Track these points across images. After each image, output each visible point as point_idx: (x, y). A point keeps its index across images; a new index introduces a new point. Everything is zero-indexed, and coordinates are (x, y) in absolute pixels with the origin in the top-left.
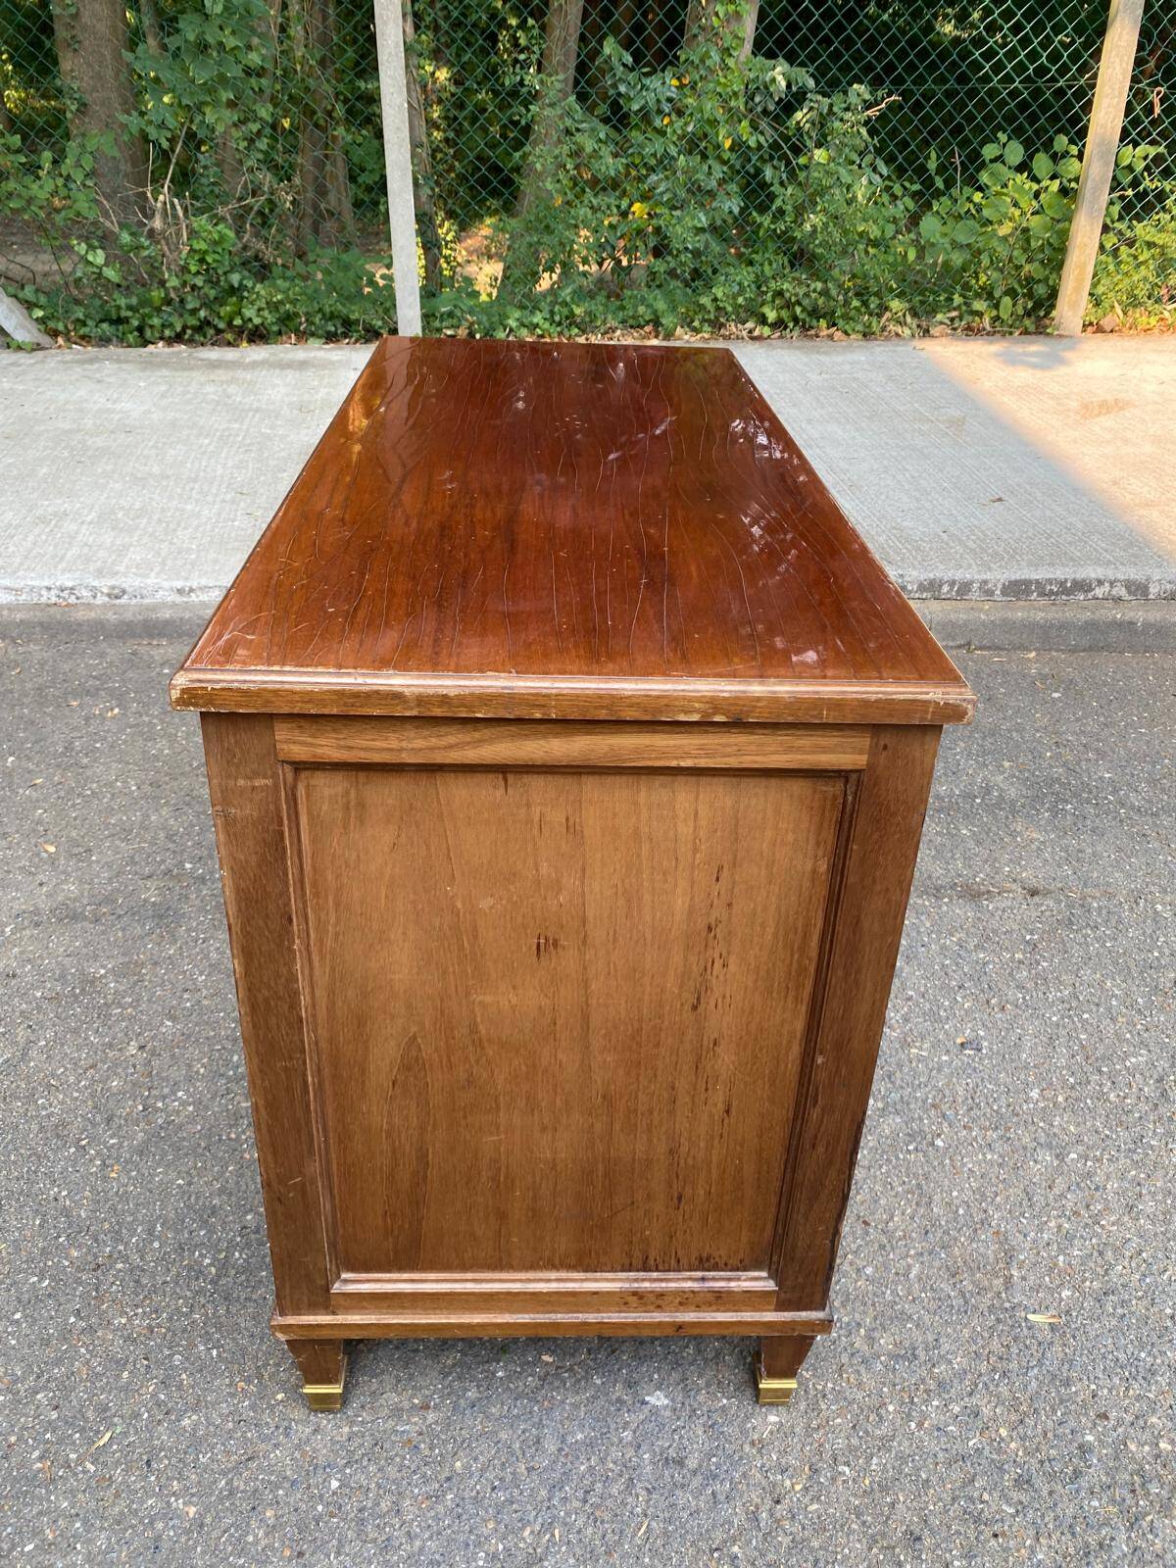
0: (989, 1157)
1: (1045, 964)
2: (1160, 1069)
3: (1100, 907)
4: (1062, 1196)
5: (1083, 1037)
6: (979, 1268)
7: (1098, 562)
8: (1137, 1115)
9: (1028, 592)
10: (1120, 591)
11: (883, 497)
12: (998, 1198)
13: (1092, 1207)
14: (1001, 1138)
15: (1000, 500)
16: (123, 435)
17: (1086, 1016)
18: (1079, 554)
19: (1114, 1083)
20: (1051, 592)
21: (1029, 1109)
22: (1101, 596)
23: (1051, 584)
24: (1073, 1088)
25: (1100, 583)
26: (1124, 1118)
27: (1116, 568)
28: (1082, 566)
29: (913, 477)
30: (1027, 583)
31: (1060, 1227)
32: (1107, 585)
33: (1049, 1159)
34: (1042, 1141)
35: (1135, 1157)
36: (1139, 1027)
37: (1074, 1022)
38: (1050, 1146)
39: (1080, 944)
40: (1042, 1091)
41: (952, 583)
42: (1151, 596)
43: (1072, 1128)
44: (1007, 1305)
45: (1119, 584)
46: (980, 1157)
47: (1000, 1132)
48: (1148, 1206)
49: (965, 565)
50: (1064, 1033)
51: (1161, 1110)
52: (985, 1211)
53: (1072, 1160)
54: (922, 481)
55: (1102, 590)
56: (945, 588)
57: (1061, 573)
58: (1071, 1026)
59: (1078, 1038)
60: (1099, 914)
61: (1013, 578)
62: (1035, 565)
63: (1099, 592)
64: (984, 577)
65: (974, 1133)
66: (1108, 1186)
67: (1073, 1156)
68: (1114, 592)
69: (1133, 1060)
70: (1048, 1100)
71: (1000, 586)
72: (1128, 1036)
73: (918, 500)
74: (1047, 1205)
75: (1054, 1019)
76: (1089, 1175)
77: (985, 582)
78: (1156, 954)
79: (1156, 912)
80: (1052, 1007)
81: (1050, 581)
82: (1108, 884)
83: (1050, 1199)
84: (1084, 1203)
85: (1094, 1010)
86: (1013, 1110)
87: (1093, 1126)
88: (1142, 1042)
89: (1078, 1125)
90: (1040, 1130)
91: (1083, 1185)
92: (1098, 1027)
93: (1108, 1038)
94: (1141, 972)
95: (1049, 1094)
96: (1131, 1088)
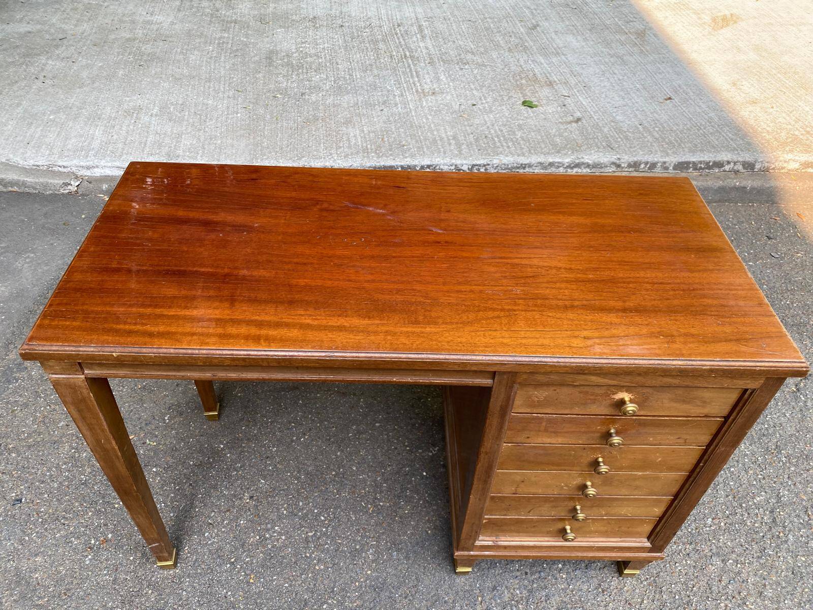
0: (689, 562)
2: (771, 504)
4: (726, 586)
5: (731, 483)
7: (728, 149)
8: (761, 534)
9: (687, 168)
10: (739, 167)
11: (603, 96)
12: (695, 588)
13: (741, 594)
14: (694, 549)
15: (670, 98)
16: (161, 44)
17: (732, 469)
18: (717, 143)
19: (749, 514)
20: (701, 168)
21: (706, 530)
22: (727, 170)
23: (701, 164)
25: (729, 163)
27: (738, 154)
28: (718, 152)
29: (619, 80)
30: (688, 163)
31: (726, 606)
32: (732, 164)
33: (718, 563)
34: (714, 551)
35: (762, 561)
36: (760, 476)
38: (718, 554)
40: (713, 519)
41: (646, 163)
42: (756, 170)
43: (729, 543)
45: (739, 164)
46: (684, 562)
47: (693, 546)
48: (769, 593)
49: (653, 151)
50: (721, 480)
51: (774, 530)
52: (689, 596)
54: (624, 83)
55: (729, 166)
56: (642, 166)
57: (708, 157)
58: (724, 476)
59: (728, 484)
61: (680, 161)
62: (693, 151)
63: (727, 168)
64: (664, 160)
65: (680, 547)
66: (749, 580)
67: (731, 561)
68: (735, 168)
69: (758, 499)
70: (715, 524)
71: (672, 165)
72: (755, 483)
73: (623, 98)
74: (719, 592)
76: (739, 573)
77: (665, 163)
78: (766, 426)
81: (701, 162)
83: (720, 589)
84: (737, 591)
85: (736, 465)
86: (699, 532)
87: (739, 541)
88: (762, 487)
89: (732, 541)
90: (713, 545)
91: (736, 580)
92: (739, 476)
93: (744, 484)
94: (759, 439)
95: (716, 521)
96: (757, 517)
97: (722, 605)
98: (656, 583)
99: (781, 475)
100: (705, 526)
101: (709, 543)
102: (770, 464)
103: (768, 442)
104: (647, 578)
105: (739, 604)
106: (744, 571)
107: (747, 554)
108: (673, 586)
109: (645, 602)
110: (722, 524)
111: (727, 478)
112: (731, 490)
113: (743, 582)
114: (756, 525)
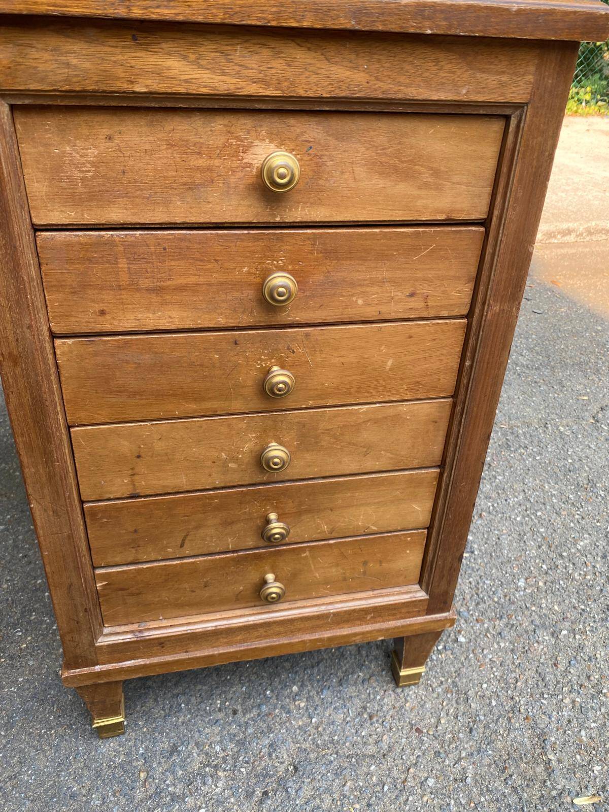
0: (502, 645)
1: (500, 478)
2: (601, 547)
3: (524, 433)
4: (566, 672)
5: (542, 530)
6: (521, 758)
8: (598, 588)
12: (519, 684)
13: (592, 678)
14: (506, 625)
17: (539, 514)
19: (574, 564)
21: (520, 596)
24: (546, 573)
26: (590, 592)
31: (573, 702)
33: (547, 638)
34: (537, 622)
36: (577, 517)
37: (532, 519)
38: (544, 626)
39: (519, 460)
40: (526, 579)
43: (556, 607)
44: (554, 793)
46: (496, 646)
47: (505, 620)
50: (528, 529)
52: (512, 698)
53: (565, 636)
58: (531, 523)
59: (538, 531)
60: (526, 438)
65: (486, 625)
66: (598, 656)
67: (565, 632)
69: (582, 543)
70: (532, 586)
72: (572, 525)
74: (558, 682)
75: (518, 519)
76: (581, 648)
78: (570, 461)
79: (560, 432)
80: (514, 510)
82: (524, 417)
83: (559, 677)
84: (585, 675)
85: (543, 508)
86: (509, 600)
87: (570, 602)
88: (582, 528)
89: (560, 604)
90: (534, 614)
91: (579, 658)
92: (550, 521)
93: (559, 528)
94: (565, 475)
95: (532, 581)
96: (587, 566)
97: (567, 701)
98: (456, 686)
99: (604, 511)
100: (516, 590)
101: (527, 613)
102: (587, 501)
103: (577, 477)
104: (442, 682)
105: (593, 695)
106: (586, 643)
107: (586, 618)
108: (485, 686)
109: (443, 721)
110: (541, 584)
111: (535, 525)
112: (544, 538)
113: (590, 659)
114: (588, 577)
